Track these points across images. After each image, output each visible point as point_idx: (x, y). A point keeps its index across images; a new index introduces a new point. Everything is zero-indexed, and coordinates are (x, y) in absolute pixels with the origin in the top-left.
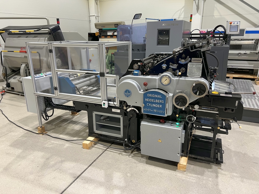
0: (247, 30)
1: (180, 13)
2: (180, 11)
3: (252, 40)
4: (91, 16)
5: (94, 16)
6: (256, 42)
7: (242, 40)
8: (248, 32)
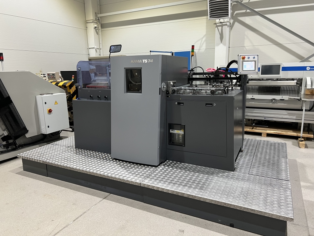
0: (283, 65)
1: (201, 43)
2: (200, 41)
3: (293, 80)
4: (90, 48)
5: (94, 48)
6: (299, 83)
7: (277, 80)
8: (285, 69)
